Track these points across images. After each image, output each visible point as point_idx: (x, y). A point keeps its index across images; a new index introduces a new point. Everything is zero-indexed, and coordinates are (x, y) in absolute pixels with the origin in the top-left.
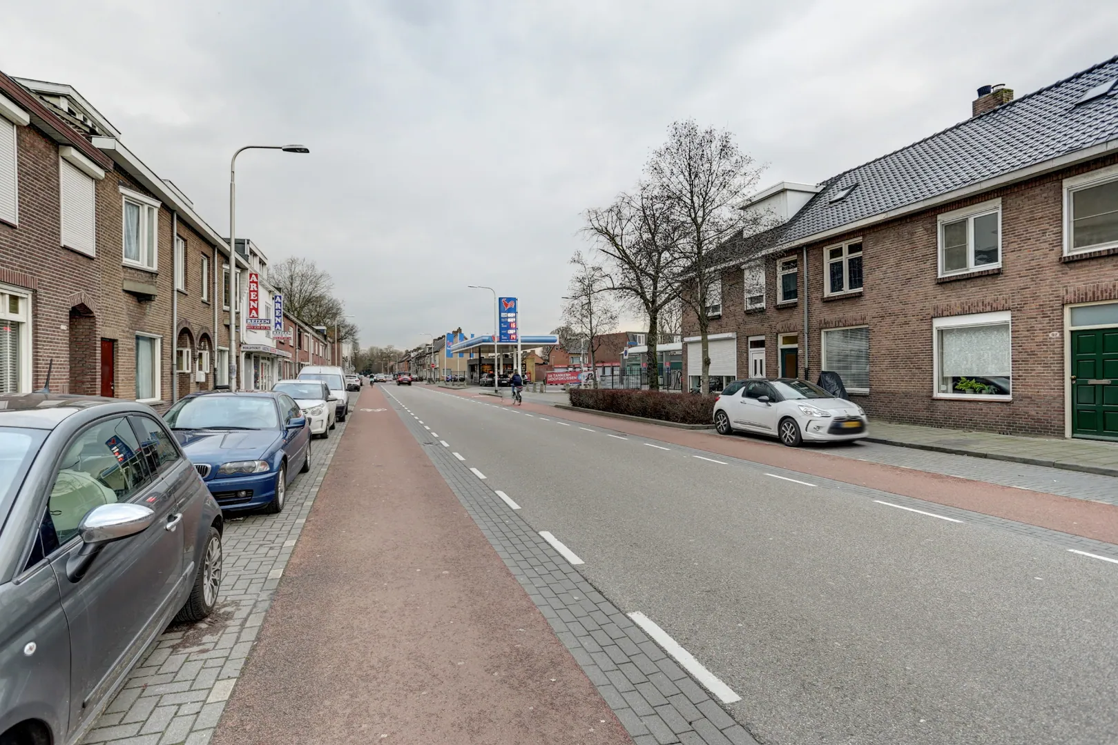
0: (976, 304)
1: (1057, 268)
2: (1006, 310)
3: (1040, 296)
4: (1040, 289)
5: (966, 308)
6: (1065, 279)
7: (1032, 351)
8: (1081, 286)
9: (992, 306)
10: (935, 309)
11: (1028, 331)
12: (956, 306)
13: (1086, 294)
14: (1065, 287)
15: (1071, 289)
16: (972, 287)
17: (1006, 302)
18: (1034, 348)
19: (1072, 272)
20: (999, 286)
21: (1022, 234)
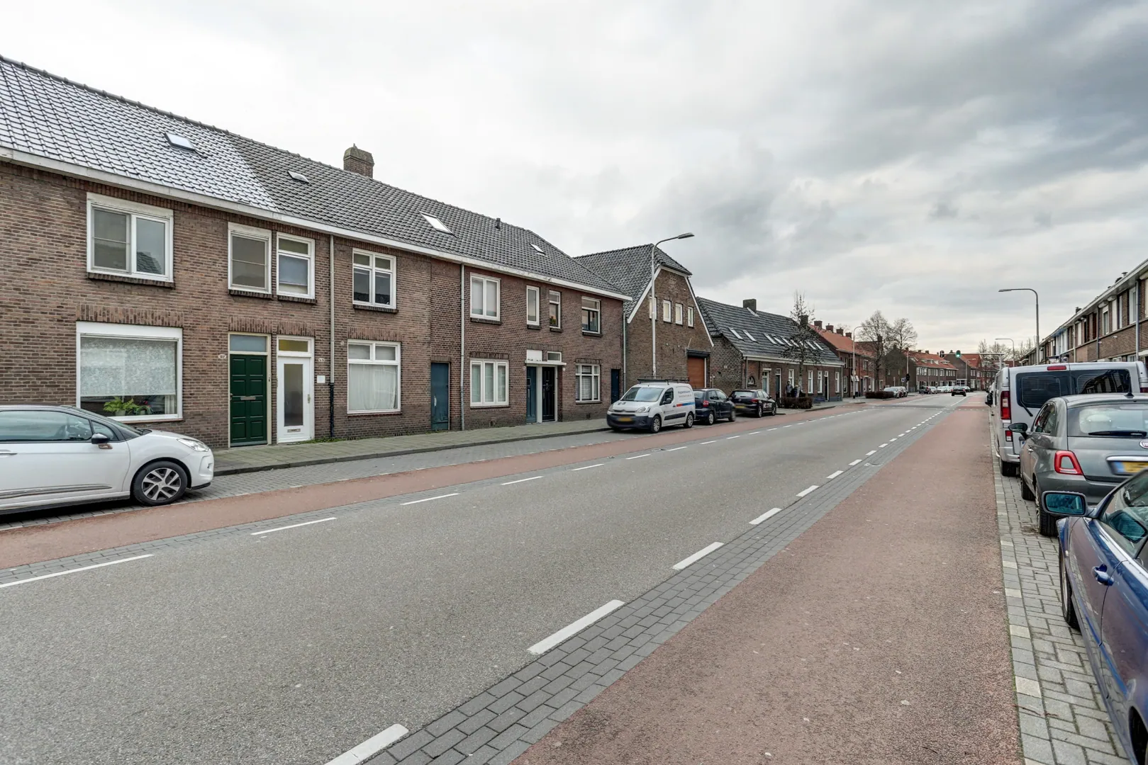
0: (144, 315)
1: (225, 297)
2: (178, 327)
3: (210, 319)
4: (211, 313)
5: (131, 317)
6: (232, 309)
7: (203, 371)
8: (241, 317)
9: (163, 321)
10: (83, 310)
11: (200, 351)
12: (116, 311)
13: (246, 325)
14: (230, 315)
15: (235, 319)
16: (138, 295)
17: (179, 320)
18: (205, 368)
19: (236, 304)
20: (172, 301)
21: (195, 257)
